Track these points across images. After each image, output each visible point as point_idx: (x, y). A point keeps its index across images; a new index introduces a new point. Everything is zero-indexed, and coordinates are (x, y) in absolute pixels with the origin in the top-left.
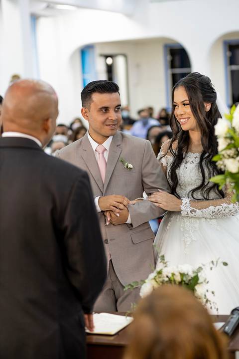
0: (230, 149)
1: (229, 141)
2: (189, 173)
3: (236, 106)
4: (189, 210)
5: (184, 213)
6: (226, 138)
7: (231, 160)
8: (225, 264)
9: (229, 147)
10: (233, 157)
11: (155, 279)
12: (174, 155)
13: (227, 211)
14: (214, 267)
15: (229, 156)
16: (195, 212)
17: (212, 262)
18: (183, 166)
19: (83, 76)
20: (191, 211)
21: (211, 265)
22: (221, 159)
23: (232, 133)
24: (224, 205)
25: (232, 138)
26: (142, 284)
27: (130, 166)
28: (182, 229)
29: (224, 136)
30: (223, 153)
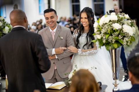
0: (98, 32)
1: (98, 29)
2: (83, 39)
3: (100, 18)
4: (81, 53)
5: (79, 54)
6: (97, 28)
7: (98, 35)
8: (96, 68)
9: (98, 31)
10: (99, 34)
11: (73, 72)
12: (78, 34)
13: (94, 52)
14: (92, 69)
15: (98, 34)
16: (83, 53)
17: (92, 68)
18: (81, 37)
19: (39, 5)
20: (82, 53)
21: (91, 69)
22: (95, 35)
23: (99, 27)
24: (93, 50)
25: (99, 28)
26: (69, 74)
27: (62, 38)
28: (80, 59)
29: (96, 27)
30: (96, 33)
